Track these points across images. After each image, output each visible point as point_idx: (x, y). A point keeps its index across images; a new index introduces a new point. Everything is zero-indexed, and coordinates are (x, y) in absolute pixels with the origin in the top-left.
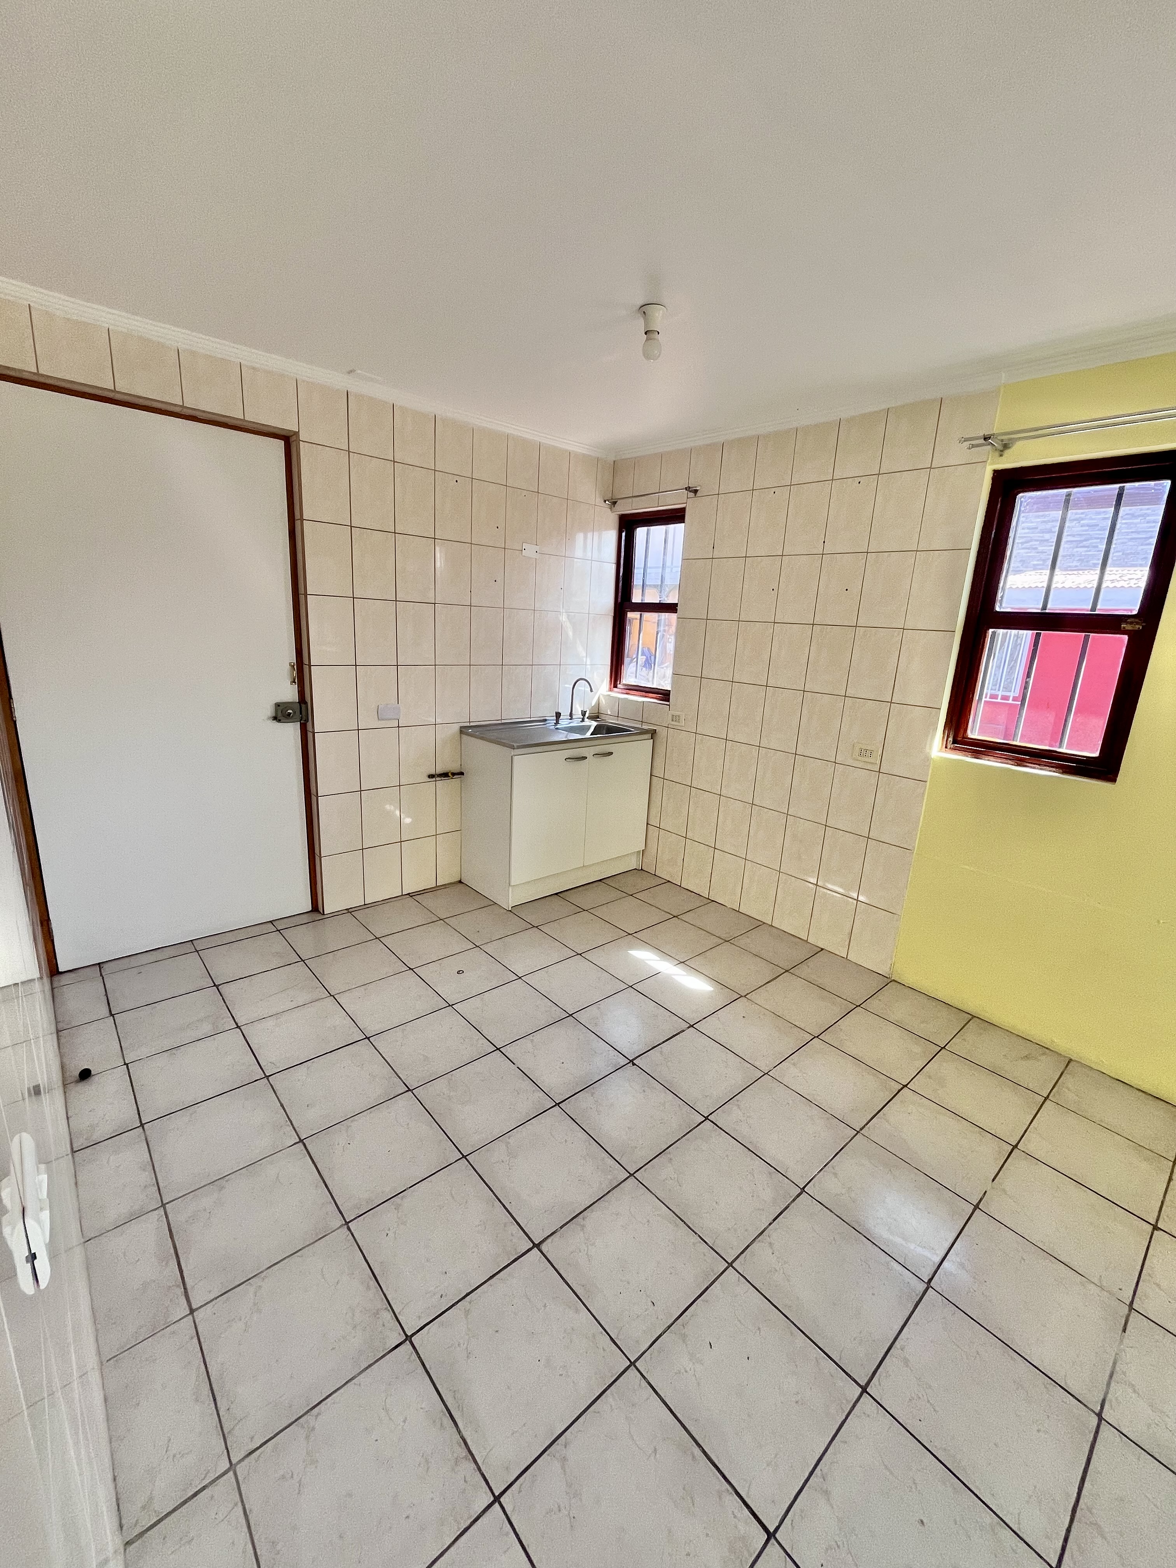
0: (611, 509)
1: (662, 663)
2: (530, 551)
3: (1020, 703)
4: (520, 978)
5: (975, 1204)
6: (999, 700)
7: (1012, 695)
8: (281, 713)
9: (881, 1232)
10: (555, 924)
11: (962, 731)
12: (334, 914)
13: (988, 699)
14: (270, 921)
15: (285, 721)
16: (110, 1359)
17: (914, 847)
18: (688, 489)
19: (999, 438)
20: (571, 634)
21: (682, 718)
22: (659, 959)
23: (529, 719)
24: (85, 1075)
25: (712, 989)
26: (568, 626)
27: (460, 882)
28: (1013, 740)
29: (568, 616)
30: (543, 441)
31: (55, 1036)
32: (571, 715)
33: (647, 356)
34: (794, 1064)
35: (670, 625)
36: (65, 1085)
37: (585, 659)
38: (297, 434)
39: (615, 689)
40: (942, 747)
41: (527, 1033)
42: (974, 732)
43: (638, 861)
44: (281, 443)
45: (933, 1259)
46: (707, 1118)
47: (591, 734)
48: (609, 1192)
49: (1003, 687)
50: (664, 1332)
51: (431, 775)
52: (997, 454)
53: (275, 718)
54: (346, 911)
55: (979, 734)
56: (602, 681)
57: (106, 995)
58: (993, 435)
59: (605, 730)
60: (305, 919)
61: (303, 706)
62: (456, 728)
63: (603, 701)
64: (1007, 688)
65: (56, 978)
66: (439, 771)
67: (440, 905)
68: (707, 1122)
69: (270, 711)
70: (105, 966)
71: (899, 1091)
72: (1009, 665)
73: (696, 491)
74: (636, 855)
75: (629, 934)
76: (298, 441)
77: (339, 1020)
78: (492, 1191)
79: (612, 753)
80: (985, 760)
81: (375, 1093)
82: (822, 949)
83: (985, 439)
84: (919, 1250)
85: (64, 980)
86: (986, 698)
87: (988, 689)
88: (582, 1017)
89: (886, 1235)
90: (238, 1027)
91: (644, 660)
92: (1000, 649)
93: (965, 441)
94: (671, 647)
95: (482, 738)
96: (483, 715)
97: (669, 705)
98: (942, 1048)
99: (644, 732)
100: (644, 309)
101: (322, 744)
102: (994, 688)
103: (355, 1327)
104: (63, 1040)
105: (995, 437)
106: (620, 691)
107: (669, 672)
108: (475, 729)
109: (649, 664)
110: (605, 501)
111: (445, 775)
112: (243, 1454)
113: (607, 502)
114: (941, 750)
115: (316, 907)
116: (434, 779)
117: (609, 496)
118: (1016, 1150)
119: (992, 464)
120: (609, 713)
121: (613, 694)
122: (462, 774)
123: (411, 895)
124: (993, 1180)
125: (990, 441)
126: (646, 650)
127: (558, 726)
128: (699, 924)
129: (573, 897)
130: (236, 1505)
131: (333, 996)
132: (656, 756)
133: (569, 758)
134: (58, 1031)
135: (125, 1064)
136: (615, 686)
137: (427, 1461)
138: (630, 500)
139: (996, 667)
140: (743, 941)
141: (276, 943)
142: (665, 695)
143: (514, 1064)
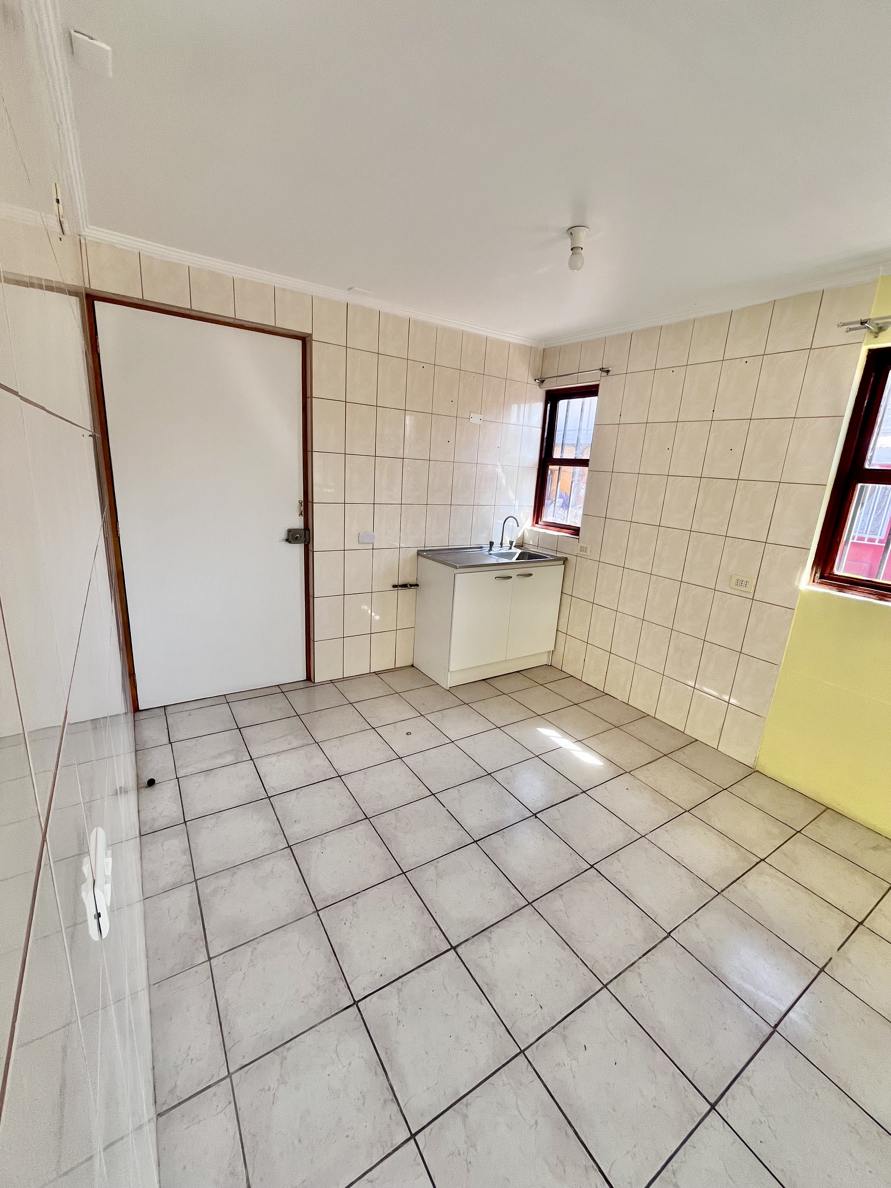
0: (540, 386)
1: (575, 505)
2: (476, 419)
3: (884, 545)
4: (453, 742)
5: (821, 968)
6: (865, 542)
7: (878, 538)
8: (292, 537)
9: (734, 979)
10: (482, 703)
11: (829, 569)
12: (322, 684)
13: (855, 541)
14: (278, 685)
15: (294, 542)
16: (155, 984)
17: (781, 663)
18: (601, 369)
19: (874, 322)
20: (504, 482)
21: (588, 550)
22: (561, 736)
23: (469, 546)
24: (151, 783)
25: (602, 764)
26: (502, 475)
27: (412, 666)
28: (876, 578)
29: (503, 468)
30: (489, 335)
31: (134, 754)
32: (501, 544)
33: (573, 266)
34: (667, 831)
35: (583, 475)
36: (138, 789)
37: (514, 501)
38: (310, 335)
39: (537, 525)
40: (810, 580)
41: (455, 784)
42: (840, 570)
43: (548, 657)
44: (299, 343)
45: (781, 1008)
46: (592, 866)
47: (516, 560)
48: (511, 914)
49: (870, 531)
50: (549, 1031)
51: (395, 585)
52: (872, 336)
53: (287, 540)
54: (330, 682)
55: (844, 571)
56: (527, 519)
57: (168, 728)
58: (870, 320)
59: (528, 557)
60: (302, 685)
61: (307, 532)
62: (415, 551)
63: (527, 534)
64: (874, 532)
65: (137, 714)
66: (401, 583)
67: (396, 682)
68: (593, 869)
69: (284, 535)
70: (168, 708)
71: (757, 863)
72: (876, 512)
73: (608, 371)
74: (547, 653)
75: (538, 715)
76: (311, 340)
77: (320, 761)
78: (423, 902)
79: (532, 575)
80: (849, 593)
81: (342, 817)
82: (697, 740)
83: (862, 323)
84: (768, 998)
85: (142, 715)
86: (853, 539)
87: (855, 532)
88: (498, 776)
89: (739, 982)
90: (252, 759)
91: (562, 502)
92: (868, 500)
93: (842, 326)
94: (583, 492)
95: (433, 560)
96: (435, 542)
97: (579, 539)
98: (798, 832)
99: (558, 559)
100: (571, 231)
101: (318, 559)
102: (861, 531)
103: (318, 989)
104: (139, 757)
105: (871, 321)
106: (541, 526)
107: (581, 512)
108: (428, 553)
109: (566, 505)
110: (535, 380)
111: (405, 586)
112: (238, 1067)
113: (537, 381)
114: (809, 584)
115: (309, 677)
116: (397, 589)
117: (539, 376)
118: (861, 927)
119: (867, 344)
120: (531, 543)
121: (535, 529)
122: (417, 585)
123: (377, 673)
124: (839, 949)
125: (866, 325)
126: (564, 494)
127: (491, 552)
128: (594, 711)
129: (498, 684)
130: (230, 1103)
131: (317, 743)
132: (566, 579)
133: (498, 577)
134: (136, 751)
135: (177, 778)
136: (537, 523)
137: (364, 1097)
138: (555, 379)
139: (865, 514)
140: (631, 728)
141: (280, 702)
142: (576, 531)
143: (444, 807)
